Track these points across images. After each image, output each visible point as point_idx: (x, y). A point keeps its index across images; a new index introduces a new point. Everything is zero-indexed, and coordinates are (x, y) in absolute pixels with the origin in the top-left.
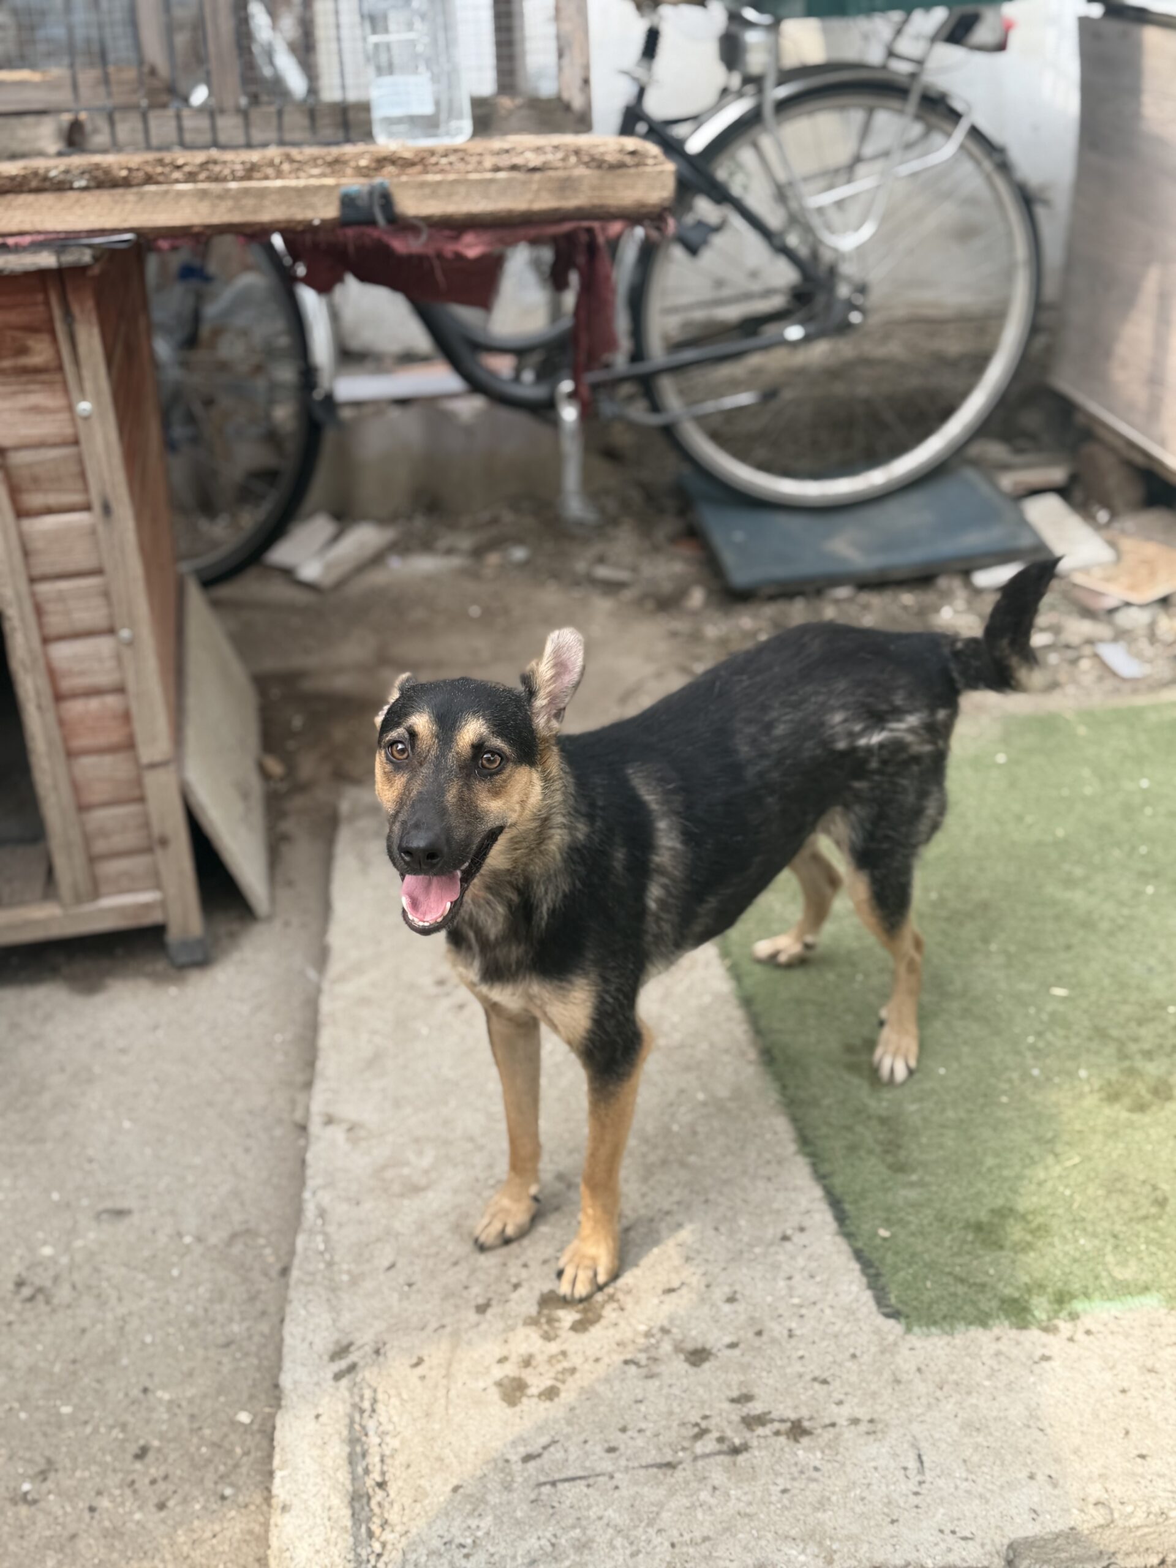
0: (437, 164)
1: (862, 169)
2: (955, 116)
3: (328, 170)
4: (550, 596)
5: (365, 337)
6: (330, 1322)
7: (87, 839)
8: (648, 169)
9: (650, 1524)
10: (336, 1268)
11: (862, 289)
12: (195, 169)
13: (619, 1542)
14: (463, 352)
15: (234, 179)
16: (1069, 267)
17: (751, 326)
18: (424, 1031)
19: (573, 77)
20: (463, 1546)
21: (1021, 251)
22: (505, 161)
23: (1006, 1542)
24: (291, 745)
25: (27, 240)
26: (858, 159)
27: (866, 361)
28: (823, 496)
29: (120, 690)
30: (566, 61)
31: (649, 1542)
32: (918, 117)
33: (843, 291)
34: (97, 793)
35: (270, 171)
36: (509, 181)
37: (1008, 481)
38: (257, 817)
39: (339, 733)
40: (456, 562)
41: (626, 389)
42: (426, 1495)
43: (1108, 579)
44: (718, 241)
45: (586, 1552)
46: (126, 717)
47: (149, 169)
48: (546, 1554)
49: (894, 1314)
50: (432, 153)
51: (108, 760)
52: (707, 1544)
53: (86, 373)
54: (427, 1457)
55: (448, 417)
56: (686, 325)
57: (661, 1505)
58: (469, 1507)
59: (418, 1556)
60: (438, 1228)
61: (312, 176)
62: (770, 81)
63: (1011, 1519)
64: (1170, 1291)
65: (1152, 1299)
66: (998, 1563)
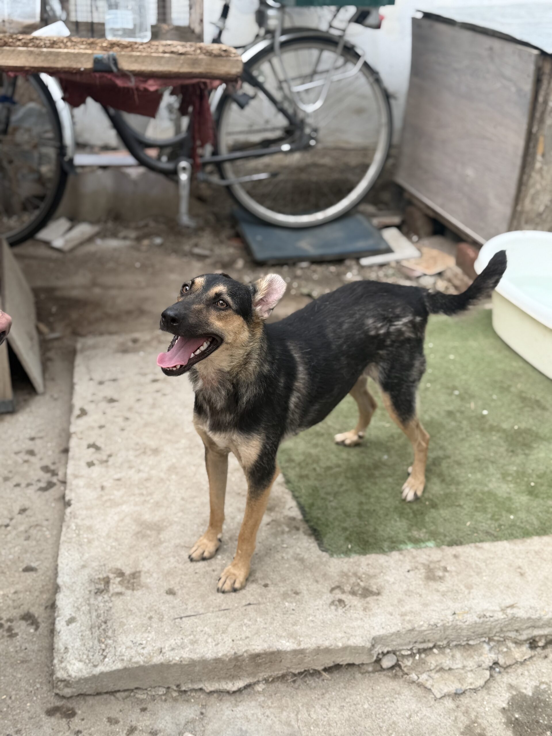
0: (138, 48)
1: (316, 77)
2: (357, 56)
3: (88, 47)
4: (173, 260)
5: (87, 137)
6: (79, 558)
8: (231, 58)
9: (223, 632)
10: (81, 536)
11: (316, 130)
12: (27, 41)
13: (210, 640)
14: (135, 146)
15: (45, 47)
16: (404, 128)
17: (266, 143)
18: (119, 440)
19: (196, 17)
20: (142, 644)
21: (384, 119)
22: (168, 49)
23: (372, 637)
24: (51, 319)
26: (314, 73)
27: (315, 165)
28: (296, 223)
30: (193, 11)
31: (223, 639)
32: (342, 55)
33: (307, 131)
35: (61, 45)
36: (170, 58)
37: (375, 221)
38: (37, 349)
39: (74, 315)
40: (128, 243)
41: (209, 168)
42: (125, 625)
43: (417, 264)
44: (253, 103)
45: (196, 645)
47: (6, 39)
48: (178, 646)
49: (325, 550)
50: (136, 43)
52: (248, 640)
54: (125, 610)
55: (125, 176)
56: (236, 141)
57: (228, 625)
58: (144, 629)
59: (122, 649)
60: (128, 520)
61: (81, 49)
62: (278, 33)
63: (374, 628)
64: (438, 541)
65: (431, 544)
66: (368, 645)
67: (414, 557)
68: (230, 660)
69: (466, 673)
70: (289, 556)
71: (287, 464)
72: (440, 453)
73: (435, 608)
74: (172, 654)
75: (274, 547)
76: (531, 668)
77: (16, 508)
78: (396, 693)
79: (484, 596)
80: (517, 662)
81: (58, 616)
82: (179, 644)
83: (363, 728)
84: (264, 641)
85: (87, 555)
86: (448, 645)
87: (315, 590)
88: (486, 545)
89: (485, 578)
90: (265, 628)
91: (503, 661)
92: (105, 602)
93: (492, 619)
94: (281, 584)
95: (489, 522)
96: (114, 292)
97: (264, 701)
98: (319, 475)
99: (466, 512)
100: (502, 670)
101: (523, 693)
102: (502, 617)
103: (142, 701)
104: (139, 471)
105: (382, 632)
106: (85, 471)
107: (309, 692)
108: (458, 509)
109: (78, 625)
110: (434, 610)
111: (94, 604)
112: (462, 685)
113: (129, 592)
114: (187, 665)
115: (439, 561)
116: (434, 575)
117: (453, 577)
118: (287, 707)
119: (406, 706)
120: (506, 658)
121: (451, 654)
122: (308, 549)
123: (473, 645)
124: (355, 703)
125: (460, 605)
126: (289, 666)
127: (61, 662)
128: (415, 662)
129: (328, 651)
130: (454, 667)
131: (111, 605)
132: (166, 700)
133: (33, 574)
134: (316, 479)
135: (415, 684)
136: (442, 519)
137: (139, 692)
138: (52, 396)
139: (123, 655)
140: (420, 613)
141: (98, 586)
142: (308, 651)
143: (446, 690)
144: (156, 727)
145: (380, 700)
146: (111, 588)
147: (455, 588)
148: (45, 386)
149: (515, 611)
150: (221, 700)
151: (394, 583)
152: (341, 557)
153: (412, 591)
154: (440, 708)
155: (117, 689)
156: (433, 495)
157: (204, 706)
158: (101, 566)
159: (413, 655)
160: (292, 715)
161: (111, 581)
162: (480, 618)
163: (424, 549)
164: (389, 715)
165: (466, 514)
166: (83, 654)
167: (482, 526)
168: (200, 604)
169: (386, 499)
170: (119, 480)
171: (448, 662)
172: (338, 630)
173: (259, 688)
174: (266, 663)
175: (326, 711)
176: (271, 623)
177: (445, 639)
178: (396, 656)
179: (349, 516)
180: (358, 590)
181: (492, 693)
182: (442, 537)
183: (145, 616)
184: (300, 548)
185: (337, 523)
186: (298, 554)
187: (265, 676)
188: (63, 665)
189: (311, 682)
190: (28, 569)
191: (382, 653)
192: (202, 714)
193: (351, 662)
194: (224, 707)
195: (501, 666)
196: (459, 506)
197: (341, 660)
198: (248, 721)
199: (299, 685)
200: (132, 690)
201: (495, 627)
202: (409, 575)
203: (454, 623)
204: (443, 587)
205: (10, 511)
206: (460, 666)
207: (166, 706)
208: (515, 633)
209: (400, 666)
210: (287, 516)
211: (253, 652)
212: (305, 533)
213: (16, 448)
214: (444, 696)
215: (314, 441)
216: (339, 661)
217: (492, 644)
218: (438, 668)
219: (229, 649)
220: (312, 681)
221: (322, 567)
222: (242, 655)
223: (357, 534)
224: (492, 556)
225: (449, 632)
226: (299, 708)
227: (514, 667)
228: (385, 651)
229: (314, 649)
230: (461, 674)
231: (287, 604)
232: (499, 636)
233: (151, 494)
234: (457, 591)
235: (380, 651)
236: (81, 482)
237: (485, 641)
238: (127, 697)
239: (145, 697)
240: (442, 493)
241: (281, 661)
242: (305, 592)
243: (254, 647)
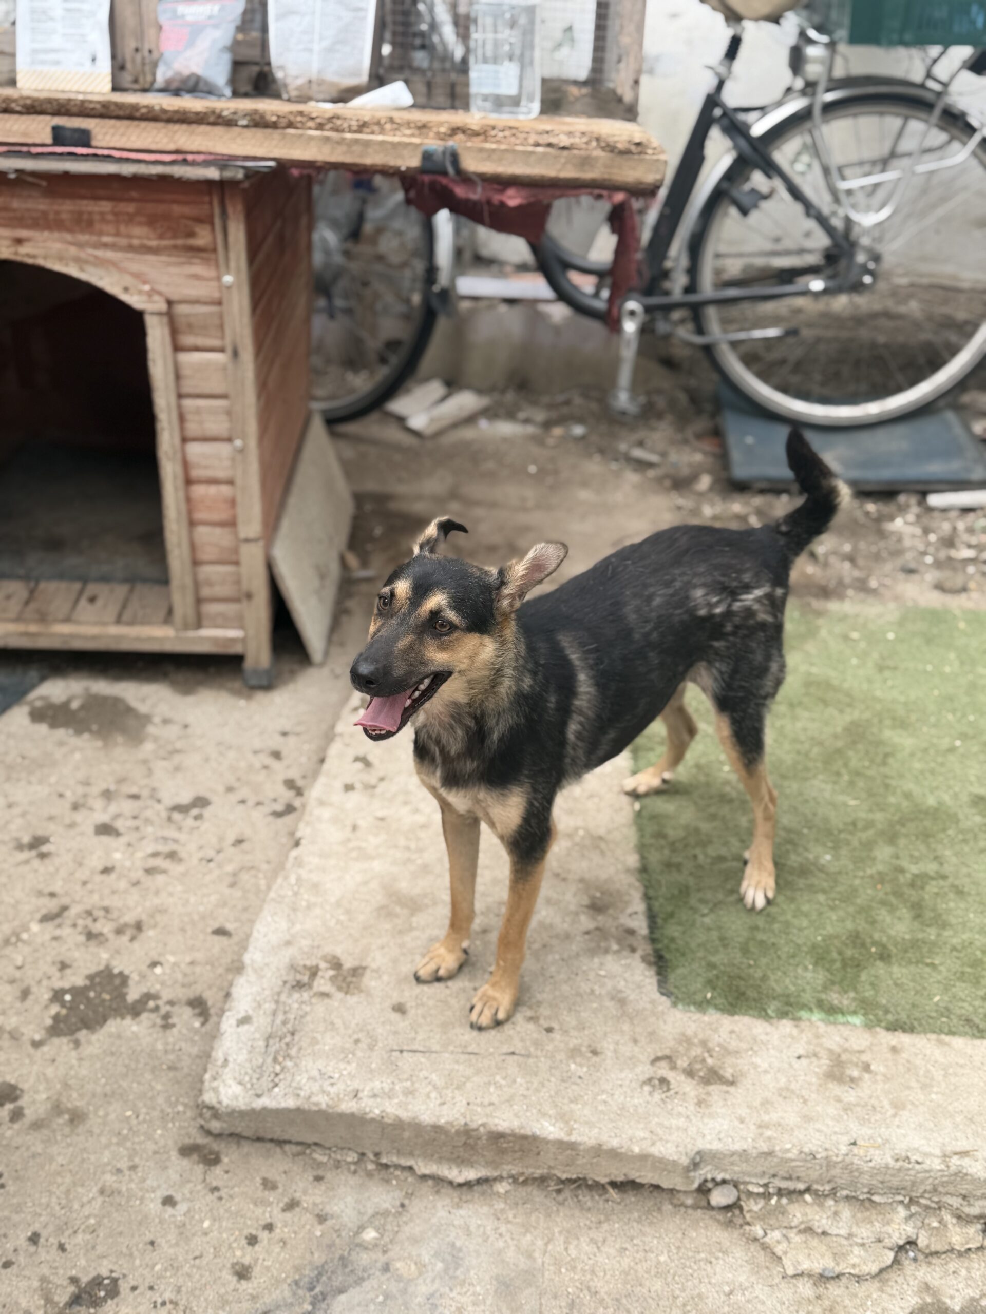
0: (495, 136)
1: (895, 163)
2: (970, 130)
3: (416, 132)
4: (594, 466)
6: (286, 928)
7: (197, 585)
8: (647, 157)
9: (458, 1088)
10: (299, 896)
13: (434, 1095)
14: (556, 268)
15: (350, 131)
17: (788, 276)
19: (626, 78)
20: (331, 1077)
22: (547, 139)
23: (696, 1149)
24: (369, 547)
25: (200, 158)
26: (893, 155)
27: (887, 314)
29: (230, 482)
30: (622, 66)
31: (453, 1098)
32: (942, 128)
33: (861, 258)
34: (206, 554)
35: (376, 128)
36: (545, 155)
38: (330, 592)
40: (530, 429)
41: (676, 315)
42: (317, 1043)
44: (764, 205)
45: (410, 1097)
46: (233, 503)
47: (292, 118)
48: (384, 1093)
49: (667, 994)
50: (494, 128)
51: (218, 531)
52: (491, 1108)
53: (232, 255)
54: (325, 1021)
55: (542, 317)
56: (746, 268)
57: (468, 1079)
58: (342, 1056)
59: (302, 1079)
60: (374, 885)
61: (404, 135)
62: (821, 87)
63: (704, 1136)
64: (871, 1017)
65: (857, 1020)
66: (685, 1161)
67: (818, 1036)
68: (458, 1132)
69: (851, 1245)
70: (604, 992)
71: (652, 841)
72: (932, 868)
73: (824, 1128)
74: (371, 1102)
75: (584, 972)
76: (976, 1266)
77: (231, 837)
78: (720, 1251)
79: (920, 1125)
80: (952, 1250)
81: (229, 1010)
82: (387, 1090)
83: (645, 1291)
84: (516, 1115)
85: (298, 927)
86: (833, 1192)
87: (628, 1054)
88: (958, 1042)
89: (933, 1096)
90: (525, 1096)
91: (926, 1242)
92: (303, 1002)
93: (918, 1167)
94: (573, 1033)
95: (977, 1003)
96: (479, 512)
97: (502, 1211)
98: (700, 867)
99: (939, 978)
100: (921, 1257)
101: (944, 1303)
102: (938, 1168)
103: (320, 1165)
104: (416, 811)
105: (716, 1146)
106: (338, 796)
107: (577, 1213)
108: (928, 969)
109: (252, 1029)
110: (819, 1131)
111: (284, 1003)
112: (838, 1264)
113: (340, 995)
114: (391, 1125)
115: (861, 1052)
116: (842, 1074)
117: (875, 1082)
118: (535, 1228)
119: (730, 1275)
120: (933, 1239)
121: (833, 1209)
122: (639, 987)
123: (880, 1204)
124: (647, 1248)
125: (870, 1132)
126: (552, 1163)
127: (214, 1079)
128: (768, 1207)
129: (614, 1154)
130: (834, 1231)
131: (308, 1009)
132: (355, 1172)
133: (223, 940)
134: (691, 874)
135: (757, 1244)
136: (890, 982)
137: (319, 1150)
138: (332, 671)
139: (301, 1089)
140: (792, 1129)
141: (299, 977)
142: (582, 1147)
143: (806, 1266)
144: (328, 1209)
145: (690, 1254)
146: (316, 984)
147: (873, 1101)
148: (326, 654)
149: (966, 1162)
150: (438, 1192)
151: (766, 1072)
152: (690, 1011)
153: (793, 1092)
154: (786, 1292)
155: (286, 1137)
156: (889, 937)
157: (410, 1195)
158: (313, 947)
159: (767, 1196)
160: (540, 1243)
161: (320, 973)
162: (897, 1160)
163: (841, 1027)
164: (696, 1282)
165: (939, 982)
166: (246, 1073)
167: (962, 1007)
168: (438, 1037)
169: (801, 929)
170: (382, 819)
171: (824, 1221)
172: (641, 1126)
173: (501, 1188)
174: (515, 1152)
175: (596, 1250)
176: (537, 1090)
177: (829, 1182)
178: (738, 1191)
179: (725, 946)
180: (700, 1070)
181: (888, 1290)
182: (880, 1013)
183: (350, 1037)
184: (626, 980)
185: (700, 954)
186: (620, 991)
187: (513, 1172)
188: (215, 1084)
189: (586, 1198)
190: (221, 932)
191: (713, 1180)
192: (402, 1205)
193: (654, 1182)
194: (439, 1204)
195: (920, 1251)
196: (933, 966)
197: (637, 1174)
198: (469, 1234)
199: (565, 1200)
200: (308, 1146)
201: (923, 1181)
202: (797, 1064)
203: (848, 1159)
204: (850, 1096)
205: (221, 839)
206: (843, 1232)
207: (353, 1180)
208: (960, 1200)
209: (741, 1209)
210: (622, 925)
211: (494, 1129)
212: (644, 959)
213: (257, 744)
214: (802, 1274)
215: (713, 810)
216: (634, 1175)
217: (914, 1209)
218: (803, 1226)
219: (457, 1116)
220: (588, 1198)
221: (652, 1020)
222: (477, 1130)
223: (729, 977)
224: (961, 1061)
225: (836, 1172)
226: (553, 1234)
227: (943, 1256)
228: (719, 1178)
229: (592, 1147)
230: (840, 1245)
231: (573, 1066)
232: (930, 1199)
233: (420, 850)
234: (874, 1108)
235: (709, 1177)
236: (326, 813)
237: (902, 1202)
238: (298, 1154)
239: (325, 1159)
240: (907, 937)
241: (538, 1154)
242: (609, 1054)
243: (496, 1121)
